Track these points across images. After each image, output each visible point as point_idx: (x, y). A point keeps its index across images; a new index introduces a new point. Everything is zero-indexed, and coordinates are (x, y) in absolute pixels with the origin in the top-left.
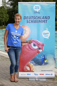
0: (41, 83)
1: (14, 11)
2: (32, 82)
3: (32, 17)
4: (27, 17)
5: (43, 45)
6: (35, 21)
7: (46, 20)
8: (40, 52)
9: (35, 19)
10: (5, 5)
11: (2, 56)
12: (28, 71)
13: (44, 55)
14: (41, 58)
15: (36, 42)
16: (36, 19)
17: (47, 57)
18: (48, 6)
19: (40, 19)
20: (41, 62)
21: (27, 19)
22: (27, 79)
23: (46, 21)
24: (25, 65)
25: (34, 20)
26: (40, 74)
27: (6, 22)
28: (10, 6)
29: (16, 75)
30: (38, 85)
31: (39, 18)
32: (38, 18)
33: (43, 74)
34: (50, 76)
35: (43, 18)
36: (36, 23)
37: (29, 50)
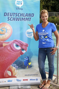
3: (14, 13)
4: (8, 13)
5: (27, 46)
6: (18, 18)
8: (23, 53)
9: (17, 17)
13: (28, 57)
14: (25, 60)
15: (18, 42)
16: (18, 16)
19: (23, 17)
20: (25, 65)
21: (8, 16)
23: (30, 18)
25: (16, 18)
26: (23, 80)
31: (22, 15)
32: (21, 15)
33: (27, 80)
35: (26, 16)
36: (18, 20)
37: (11, 52)
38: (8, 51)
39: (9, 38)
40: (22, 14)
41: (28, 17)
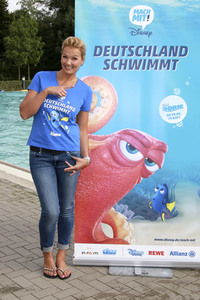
0: (154, 286)
1: (63, 26)
2: (121, 280)
3: (124, 47)
4: (106, 47)
5: (161, 149)
6: (136, 61)
7: (172, 57)
8: (149, 173)
9: (134, 57)
10: (29, 5)
11: (16, 186)
13: (165, 185)
15: (136, 138)
16: (137, 55)
17: (176, 192)
18: (182, 9)
19: (151, 57)
20: (154, 209)
21: (105, 55)
22: (104, 270)
23: (175, 61)
24: (96, 219)
25: (131, 61)
26: (150, 253)
27: (31, 65)
28: (47, 10)
29: (62, 254)
30: (141, 290)
31: (149, 51)
32: (145, 51)
33: (162, 253)
34: (187, 259)
35: (161, 53)
36: (137, 68)
37: (112, 167)
38: (102, 165)
39: (105, 124)
40: (150, 47)
41: (168, 58)
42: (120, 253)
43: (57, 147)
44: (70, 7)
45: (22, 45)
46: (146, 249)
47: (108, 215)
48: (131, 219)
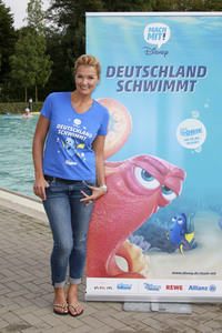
0: (172, 322)
1: (73, 44)
2: (137, 316)
3: (139, 68)
4: (119, 68)
5: (179, 176)
6: (151, 82)
7: (189, 78)
8: (166, 202)
9: (149, 78)
10: (37, 22)
11: (23, 216)
12: (121, 275)
13: (183, 215)
14: (173, 226)
15: (152, 164)
16: (153, 75)
17: (196, 222)
18: (200, 26)
19: (167, 78)
20: (172, 240)
21: (118, 76)
22: (118, 306)
23: (193, 82)
24: (110, 252)
25: (146, 82)
26: (168, 287)
27: (39, 86)
28: (56, 26)
29: (74, 289)
30: (158, 327)
31: (166, 71)
32: (161, 71)
33: (181, 288)
34: (207, 294)
35: (178, 73)
36: (153, 90)
38: (116, 193)
39: (119, 149)
40: (167, 68)
41: (185, 78)
42: (135, 288)
43: (73, 177)
44: (80, 23)
45: (29, 64)
46: (163, 283)
47: (122, 248)
48: (147, 251)
